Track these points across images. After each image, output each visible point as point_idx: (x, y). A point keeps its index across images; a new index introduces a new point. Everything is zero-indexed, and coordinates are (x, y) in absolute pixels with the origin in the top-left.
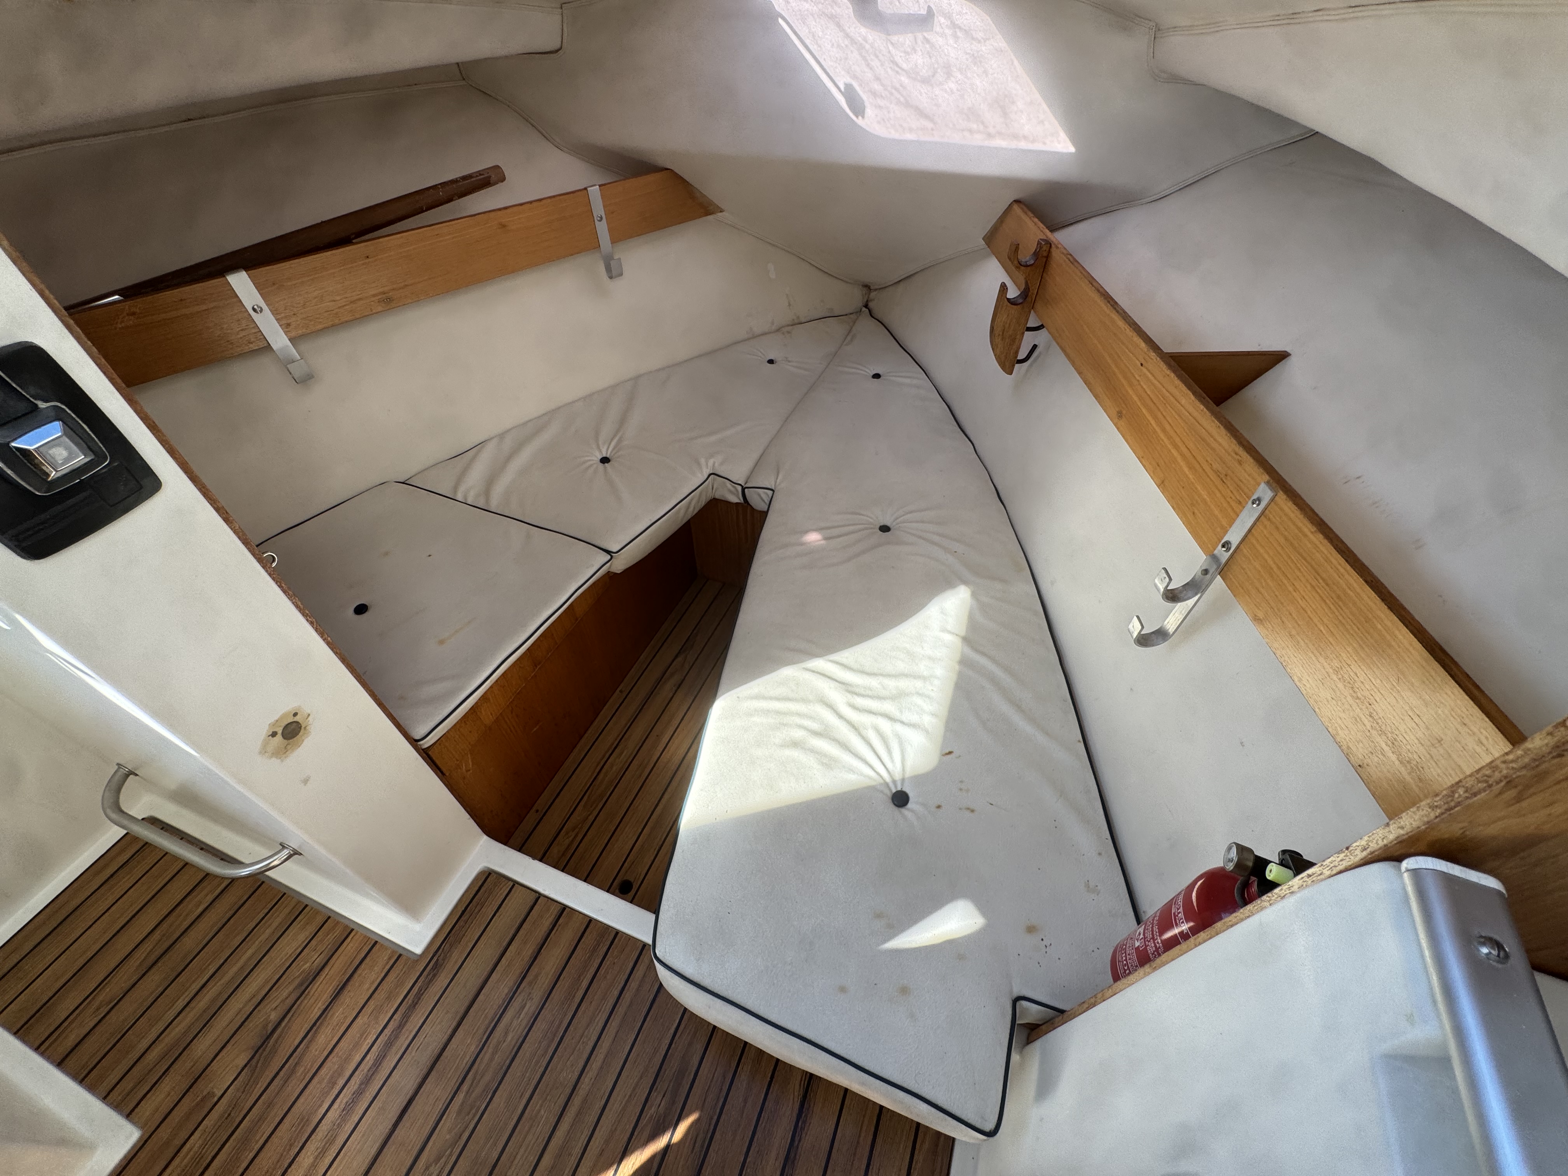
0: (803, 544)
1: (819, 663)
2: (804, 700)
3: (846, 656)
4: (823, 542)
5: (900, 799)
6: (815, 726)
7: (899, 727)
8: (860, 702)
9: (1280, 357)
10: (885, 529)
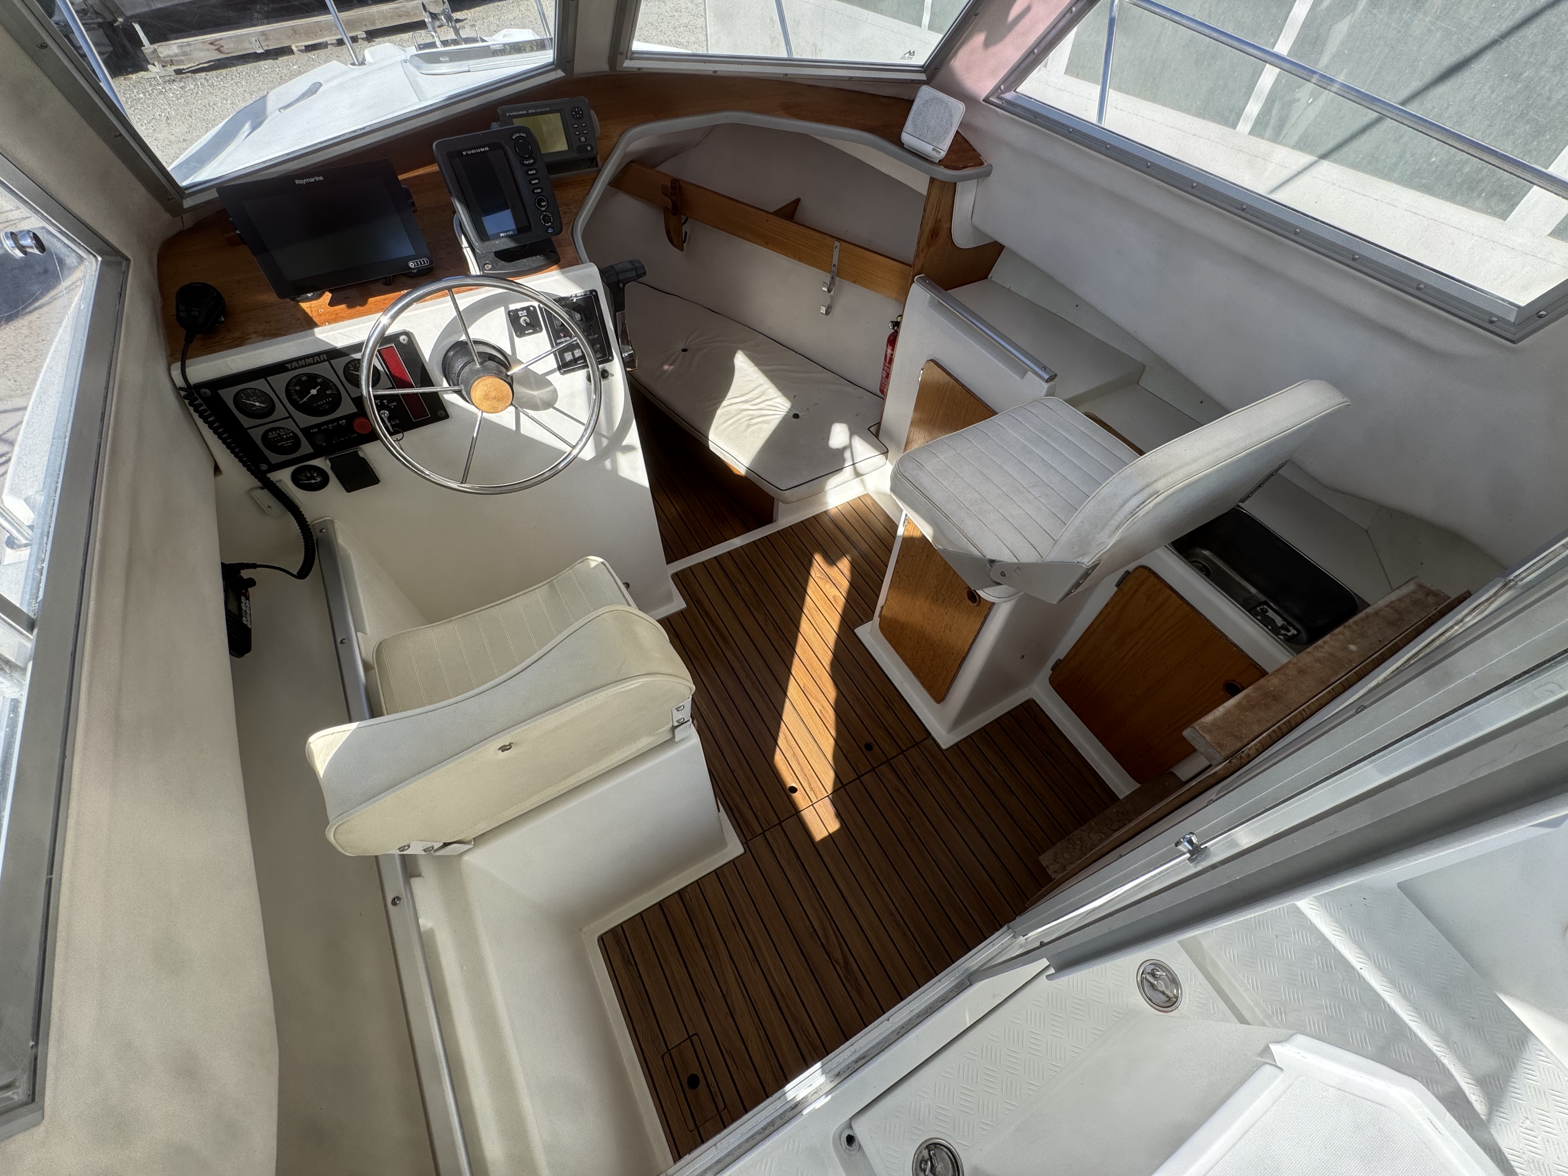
0: (666, 371)
1: (725, 403)
2: (737, 414)
3: (730, 394)
4: (672, 367)
5: (796, 416)
6: (750, 417)
7: (774, 400)
8: (754, 402)
9: (798, 201)
10: (684, 350)
